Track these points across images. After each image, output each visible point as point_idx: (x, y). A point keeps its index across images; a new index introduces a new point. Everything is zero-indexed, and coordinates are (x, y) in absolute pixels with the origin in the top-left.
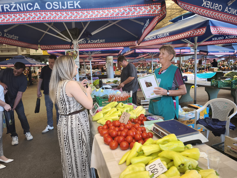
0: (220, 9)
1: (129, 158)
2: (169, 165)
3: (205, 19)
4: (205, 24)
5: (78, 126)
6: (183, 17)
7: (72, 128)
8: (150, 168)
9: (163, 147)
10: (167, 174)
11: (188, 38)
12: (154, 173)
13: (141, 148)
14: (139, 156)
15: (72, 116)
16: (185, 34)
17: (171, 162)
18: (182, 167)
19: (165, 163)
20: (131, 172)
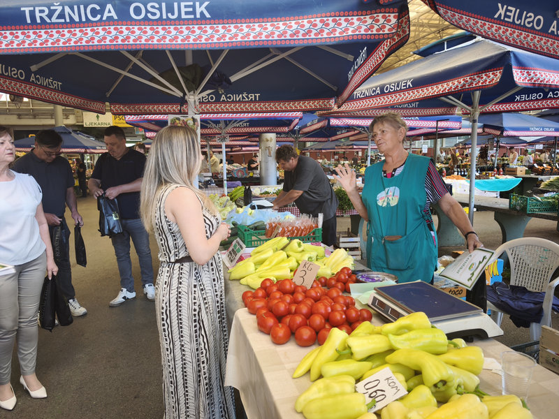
0: (538, 25)
1: (317, 363)
2: (411, 383)
3: (501, 49)
4: (502, 62)
5: (194, 289)
6: (446, 43)
7: (180, 293)
8: (367, 387)
9: (396, 341)
10: (405, 401)
11: (456, 94)
12: (377, 399)
13: (345, 342)
14: (342, 359)
15: (182, 265)
16: (451, 84)
17: (415, 375)
18: (442, 388)
19: (402, 378)
20: (322, 395)
